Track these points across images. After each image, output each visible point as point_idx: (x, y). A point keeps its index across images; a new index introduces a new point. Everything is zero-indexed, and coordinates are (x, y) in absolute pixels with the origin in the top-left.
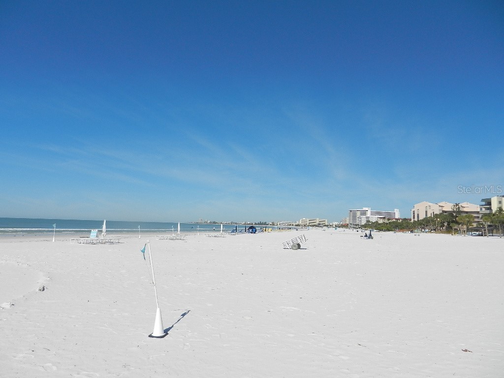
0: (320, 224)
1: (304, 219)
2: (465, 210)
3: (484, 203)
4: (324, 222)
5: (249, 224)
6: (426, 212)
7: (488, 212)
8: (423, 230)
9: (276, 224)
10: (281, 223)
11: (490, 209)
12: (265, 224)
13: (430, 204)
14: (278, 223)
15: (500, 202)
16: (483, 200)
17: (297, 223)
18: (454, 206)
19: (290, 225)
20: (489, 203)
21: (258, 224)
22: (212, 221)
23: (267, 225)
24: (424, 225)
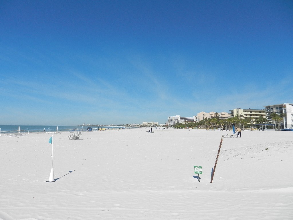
0: (154, 125)
1: (145, 122)
2: (223, 116)
3: (230, 112)
4: (156, 124)
5: (113, 126)
6: (203, 117)
7: (232, 117)
8: (200, 127)
9: (129, 126)
10: (132, 125)
11: (233, 115)
12: (123, 125)
13: (206, 113)
14: (130, 125)
15: (238, 112)
16: (230, 111)
17: (141, 125)
18: (216, 114)
19: (137, 126)
20: (233, 113)
21: (119, 126)
22: (91, 124)
23: (124, 126)
24: (200, 125)
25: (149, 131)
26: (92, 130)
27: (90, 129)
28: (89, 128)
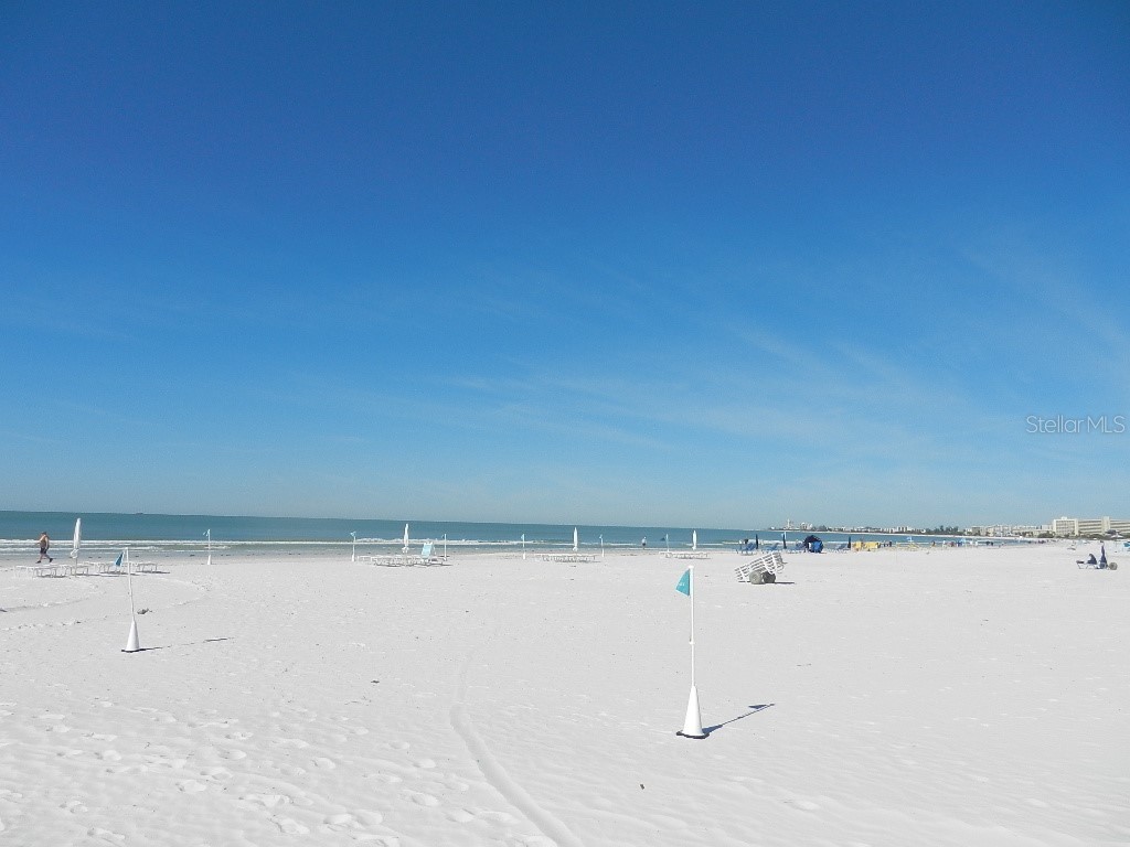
0: (1112, 533)
1: (1065, 517)
4: (1125, 526)
5: (912, 532)
9: (984, 533)
12: (955, 531)
14: (991, 530)
17: (1045, 529)
19: (1024, 534)
21: (937, 532)
23: (961, 534)
25: (1093, 561)
26: (821, 547)
27: (813, 543)
28: (812, 539)
